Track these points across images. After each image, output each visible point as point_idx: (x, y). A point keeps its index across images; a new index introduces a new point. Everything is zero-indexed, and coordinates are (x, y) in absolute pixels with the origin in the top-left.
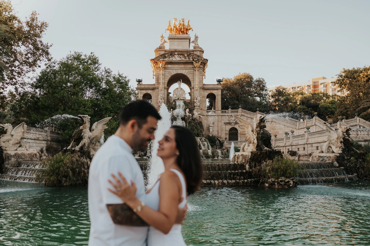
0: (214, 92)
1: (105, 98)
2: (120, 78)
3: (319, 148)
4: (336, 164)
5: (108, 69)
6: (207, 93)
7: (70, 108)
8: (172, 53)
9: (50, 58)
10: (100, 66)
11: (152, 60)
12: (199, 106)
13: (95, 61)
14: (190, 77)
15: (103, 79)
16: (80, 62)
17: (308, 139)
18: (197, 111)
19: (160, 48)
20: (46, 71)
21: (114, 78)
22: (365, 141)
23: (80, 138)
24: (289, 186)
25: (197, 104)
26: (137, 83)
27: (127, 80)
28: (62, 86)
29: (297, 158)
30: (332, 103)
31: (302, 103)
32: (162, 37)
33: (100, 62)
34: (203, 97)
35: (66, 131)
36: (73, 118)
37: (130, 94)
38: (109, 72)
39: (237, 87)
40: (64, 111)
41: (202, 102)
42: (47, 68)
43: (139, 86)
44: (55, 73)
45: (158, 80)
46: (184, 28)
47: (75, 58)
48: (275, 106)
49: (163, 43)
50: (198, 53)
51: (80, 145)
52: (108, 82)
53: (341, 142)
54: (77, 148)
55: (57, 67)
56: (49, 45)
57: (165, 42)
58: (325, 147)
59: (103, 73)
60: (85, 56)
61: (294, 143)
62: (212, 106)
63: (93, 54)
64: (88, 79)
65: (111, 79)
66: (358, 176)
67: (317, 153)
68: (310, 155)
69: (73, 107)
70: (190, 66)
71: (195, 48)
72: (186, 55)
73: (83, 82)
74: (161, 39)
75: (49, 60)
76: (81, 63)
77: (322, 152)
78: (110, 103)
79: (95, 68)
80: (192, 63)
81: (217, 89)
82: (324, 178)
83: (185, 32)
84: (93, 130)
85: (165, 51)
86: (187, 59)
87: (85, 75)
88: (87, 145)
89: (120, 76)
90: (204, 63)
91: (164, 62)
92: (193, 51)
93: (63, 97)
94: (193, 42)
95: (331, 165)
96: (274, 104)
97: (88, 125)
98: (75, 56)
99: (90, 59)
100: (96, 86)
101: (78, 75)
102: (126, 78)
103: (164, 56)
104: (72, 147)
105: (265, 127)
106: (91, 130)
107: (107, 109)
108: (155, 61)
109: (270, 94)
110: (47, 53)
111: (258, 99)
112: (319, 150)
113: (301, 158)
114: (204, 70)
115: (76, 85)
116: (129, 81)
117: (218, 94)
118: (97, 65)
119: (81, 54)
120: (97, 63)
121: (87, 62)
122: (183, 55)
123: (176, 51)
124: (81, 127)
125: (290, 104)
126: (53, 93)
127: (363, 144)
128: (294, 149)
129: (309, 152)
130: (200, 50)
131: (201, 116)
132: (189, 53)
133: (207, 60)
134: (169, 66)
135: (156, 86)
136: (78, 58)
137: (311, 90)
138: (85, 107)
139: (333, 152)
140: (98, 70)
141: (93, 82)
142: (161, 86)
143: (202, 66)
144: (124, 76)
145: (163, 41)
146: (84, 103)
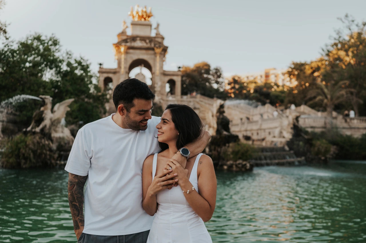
0: (175, 78)
1: (66, 80)
2: (82, 61)
3: (271, 133)
4: (287, 148)
5: (70, 51)
6: (167, 78)
7: (29, 88)
8: (134, 39)
9: (8, 37)
10: (61, 48)
11: (114, 44)
12: (160, 91)
13: (55, 43)
14: (151, 62)
15: (63, 61)
16: (41, 42)
17: (261, 125)
18: (158, 96)
19: (123, 33)
20: (3, 50)
21: (76, 60)
22: (312, 127)
23: (40, 119)
24: (246, 168)
25: (158, 88)
26: (99, 66)
27: (88, 63)
28: (20, 67)
29: (250, 142)
30: (282, 92)
31: (256, 91)
32: (125, 22)
33: (61, 43)
34: (164, 82)
35: (24, 113)
36: (32, 99)
37: (91, 77)
38: (70, 55)
39: (196, 74)
40: (23, 92)
41: (163, 87)
42: (5, 46)
43: (101, 70)
44: (13, 52)
45: (119, 64)
46: (146, 15)
47: (35, 38)
48: (231, 93)
49: (125, 29)
50: (159, 40)
51: (41, 126)
52: (69, 64)
53: (292, 128)
54: (38, 130)
55: (15, 47)
56: (7, 23)
57: (127, 27)
58: (277, 132)
59: (64, 55)
60: (46, 36)
61: (249, 128)
62: (172, 92)
63: (53, 36)
64: (48, 61)
65: (73, 62)
66: (306, 159)
67: (269, 138)
68: (263, 140)
69: (32, 88)
70: (151, 52)
71: (157, 34)
72: (148, 41)
73: (43, 63)
74: (123, 24)
75: (7, 39)
76: (42, 44)
77: (274, 137)
78: (71, 85)
79: (56, 50)
80: (153, 49)
81: (177, 75)
82: (277, 161)
83: (147, 18)
84: (55, 112)
85: (128, 36)
86: (149, 45)
87: (45, 55)
88: (48, 126)
89: (82, 59)
90: (165, 50)
91: (126, 47)
92: (155, 38)
93: (22, 77)
94: (155, 29)
95: (282, 149)
96: (230, 91)
97: (49, 106)
98: (36, 36)
99: (50, 40)
100: (57, 67)
101: (38, 56)
102: (87, 60)
103: (125, 41)
104: (32, 128)
105: (224, 112)
106: (52, 111)
107: (67, 91)
108: (118, 45)
109: (227, 82)
110: (5, 32)
111: (215, 86)
112: (272, 135)
113: (255, 143)
114: (164, 56)
115: (36, 65)
116: (90, 64)
117: (178, 80)
118: (57, 47)
119: (41, 35)
120: (59, 45)
121: (48, 43)
122: (145, 41)
123: (137, 37)
124: (42, 109)
125: (245, 92)
126: (11, 73)
127: (309, 130)
128: (249, 134)
129: (263, 137)
130: (161, 36)
131: (162, 101)
132: (151, 40)
133: (167, 47)
134: (131, 51)
135: (118, 70)
136: (38, 38)
137: (263, 80)
138: (45, 89)
139: (284, 137)
140: (59, 51)
141: (54, 63)
142: (123, 70)
143: (163, 53)
144: (85, 58)
145: (125, 26)
146: (44, 84)
